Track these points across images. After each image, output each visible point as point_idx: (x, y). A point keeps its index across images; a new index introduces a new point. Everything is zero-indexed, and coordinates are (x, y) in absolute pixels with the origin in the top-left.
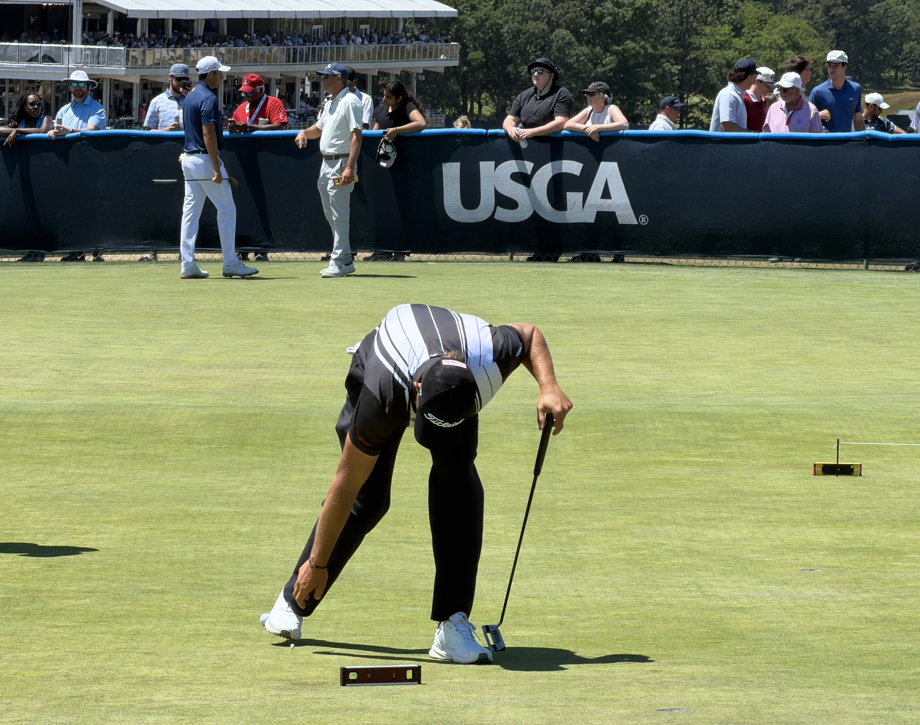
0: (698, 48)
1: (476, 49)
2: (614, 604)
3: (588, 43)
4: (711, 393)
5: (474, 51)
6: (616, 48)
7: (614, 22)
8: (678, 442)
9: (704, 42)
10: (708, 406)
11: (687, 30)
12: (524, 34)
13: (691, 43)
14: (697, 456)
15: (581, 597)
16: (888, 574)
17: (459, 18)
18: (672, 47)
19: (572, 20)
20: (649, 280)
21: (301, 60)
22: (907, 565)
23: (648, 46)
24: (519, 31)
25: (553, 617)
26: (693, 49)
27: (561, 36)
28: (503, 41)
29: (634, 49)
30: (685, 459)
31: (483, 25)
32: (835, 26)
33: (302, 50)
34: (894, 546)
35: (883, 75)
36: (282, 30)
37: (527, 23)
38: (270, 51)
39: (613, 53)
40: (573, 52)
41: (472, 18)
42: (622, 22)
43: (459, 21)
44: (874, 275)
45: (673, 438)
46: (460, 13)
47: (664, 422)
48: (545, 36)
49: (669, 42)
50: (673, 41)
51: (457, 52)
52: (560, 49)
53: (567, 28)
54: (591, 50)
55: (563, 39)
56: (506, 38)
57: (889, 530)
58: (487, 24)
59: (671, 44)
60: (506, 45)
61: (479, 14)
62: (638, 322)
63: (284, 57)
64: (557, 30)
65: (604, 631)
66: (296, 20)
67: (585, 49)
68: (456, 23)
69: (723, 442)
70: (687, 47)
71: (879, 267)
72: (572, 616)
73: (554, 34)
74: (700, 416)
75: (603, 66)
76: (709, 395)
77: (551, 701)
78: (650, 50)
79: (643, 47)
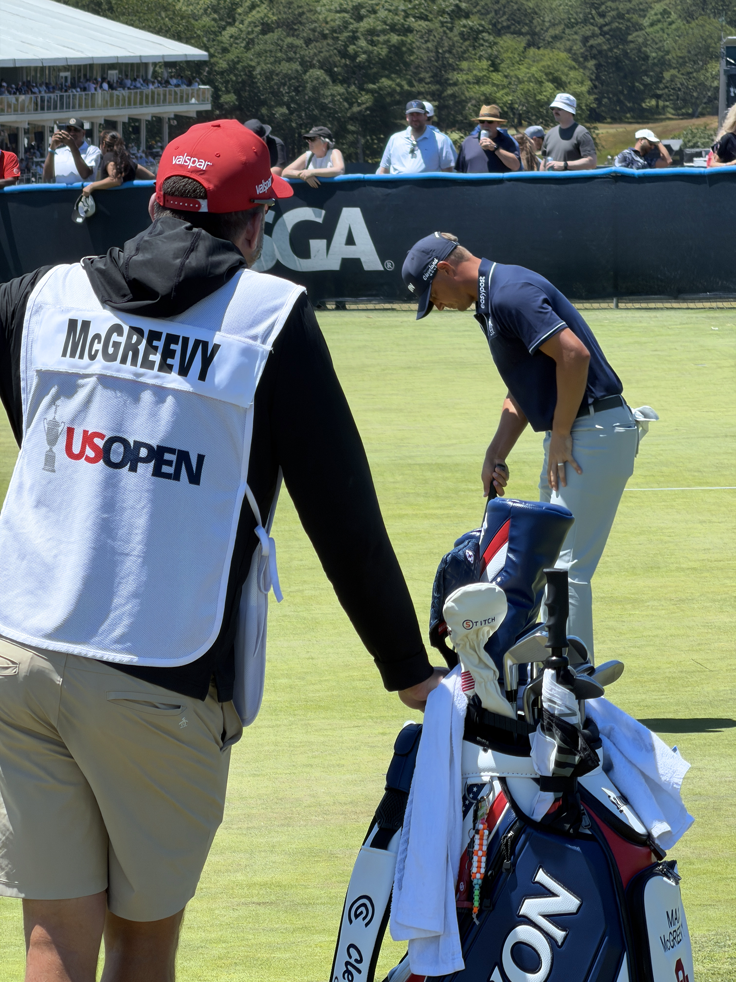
0: (455, 84)
1: (228, 92)
2: (347, 666)
3: (342, 82)
4: (454, 441)
5: (226, 94)
6: (371, 86)
7: (369, 60)
8: (418, 495)
9: (460, 77)
10: (449, 456)
11: (444, 66)
12: (277, 75)
13: (448, 79)
14: (437, 508)
15: (312, 659)
16: (624, 624)
17: (210, 61)
18: (427, 84)
19: (326, 59)
20: (396, 326)
21: (49, 108)
22: (644, 613)
23: (404, 83)
24: (272, 72)
25: (284, 681)
26: (450, 85)
27: (316, 76)
28: (256, 83)
29: (390, 87)
30: (425, 512)
31: (235, 68)
32: (594, 57)
33: (50, 98)
34: (633, 594)
35: (644, 105)
36: (29, 79)
37: (280, 64)
38: (17, 100)
39: (368, 91)
40: (327, 92)
41: (225, 60)
42: (377, 60)
43: (211, 64)
44: (624, 314)
45: (413, 491)
46: (211, 56)
47: (403, 474)
48: (298, 77)
49: (425, 78)
50: (430, 77)
51: (209, 95)
52: (315, 89)
53: (321, 68)
54: (346, 90)
55: (317, 79)
56: (259, 79)
57: (628, 578)
58: (239, 66)
59: (428, 80)
60: (258, 87)
61: (231, 56)
62: (383, 370)
63: (32, 106)
64: (311, 70)
65: (334, 693)
66: (43, 68)
67: (340, 89)
68: (207, 66)
69: (463, 493)
70: (444, 83)
71: (630, 305)
72: (303, 679)
73: (308, 74)
74: (440, 467)
75: (359, 105)
76: (452, 445)
77: (277, 768)
78: (406, 87)
79: (399, 85)
